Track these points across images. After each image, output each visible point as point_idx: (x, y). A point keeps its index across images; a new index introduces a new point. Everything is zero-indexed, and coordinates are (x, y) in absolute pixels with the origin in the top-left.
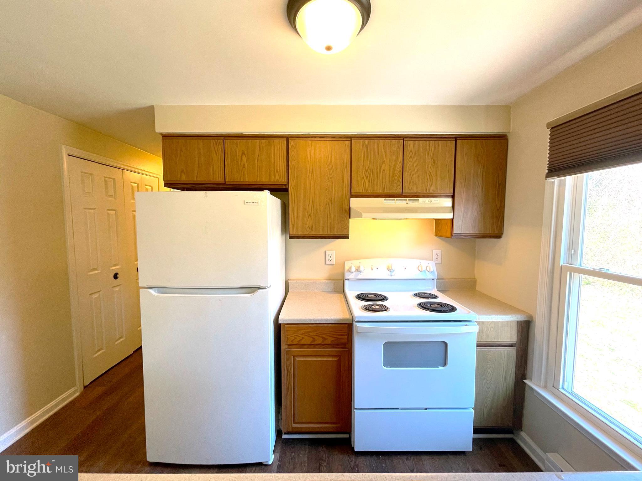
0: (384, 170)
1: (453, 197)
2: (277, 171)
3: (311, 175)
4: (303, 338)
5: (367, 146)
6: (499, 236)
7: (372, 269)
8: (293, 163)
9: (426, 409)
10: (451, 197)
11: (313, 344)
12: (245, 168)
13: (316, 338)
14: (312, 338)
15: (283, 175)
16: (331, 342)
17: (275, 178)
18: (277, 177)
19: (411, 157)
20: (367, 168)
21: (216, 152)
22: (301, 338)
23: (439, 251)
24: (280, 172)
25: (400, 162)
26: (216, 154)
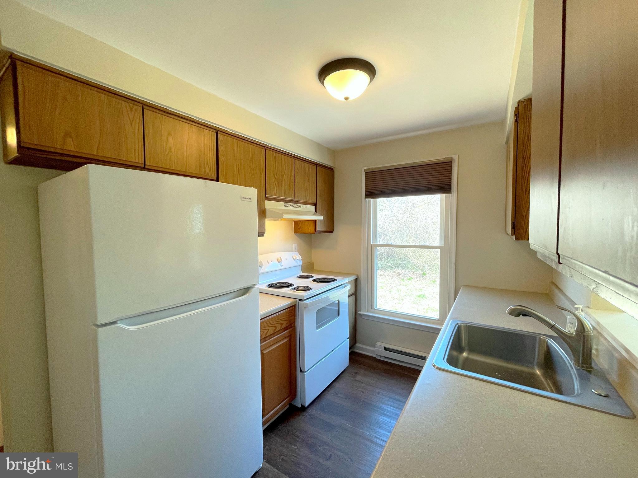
0: (285, 180)
1: (315, 205)
2: (207, 164)
3: (238, 175)
4: (269, 330)
5: (275, 157)
6: (331, 231)
7: (268, 263)
8: (223, 158)
9: (333, 351)
10: (314, 205)
11: (275, 332)
12: (172, 152)
13: (277, 325)
14: (274, 326)
15: (213, 170)
16: (286, 325)
17: (205, 171)
18: (207, 170)
19: (298, 173)
20: (275, 176)
21: (130, 121)
22: (267, 330)
23: (296, 244)
24: (210, 165)
25: (293, 175)
26: (131, 124)
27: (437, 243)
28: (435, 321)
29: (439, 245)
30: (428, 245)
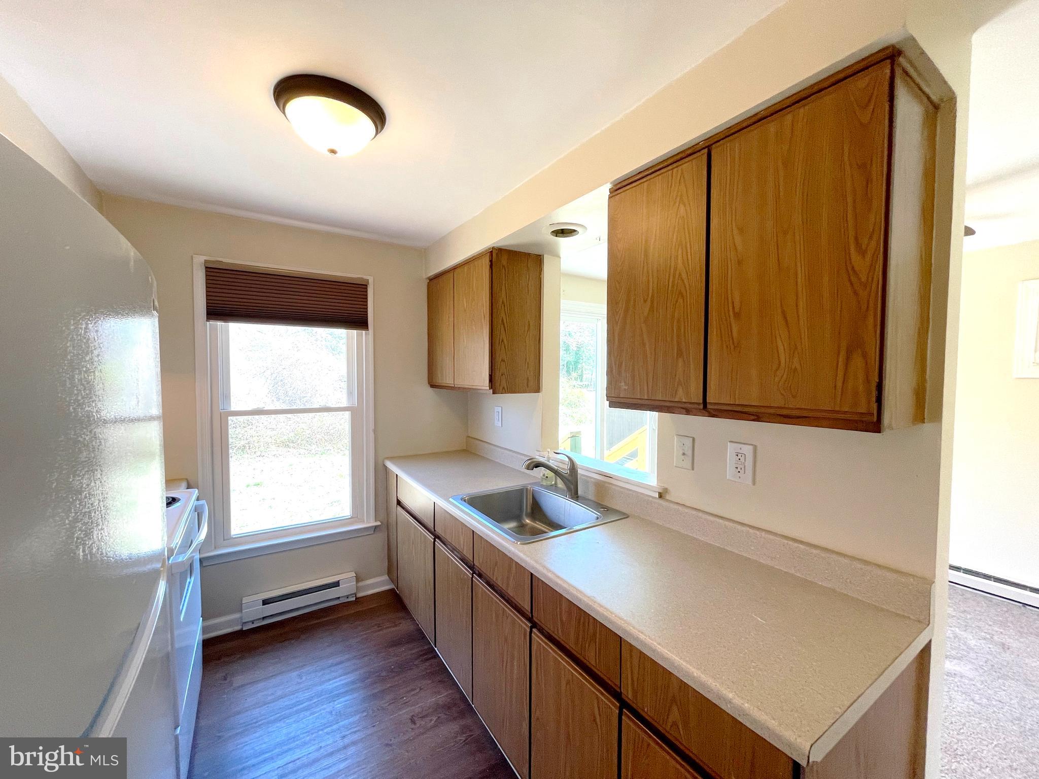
27: (344, 403)
28: (347, 520)
29: (346, 406)
30: (332, 406)
